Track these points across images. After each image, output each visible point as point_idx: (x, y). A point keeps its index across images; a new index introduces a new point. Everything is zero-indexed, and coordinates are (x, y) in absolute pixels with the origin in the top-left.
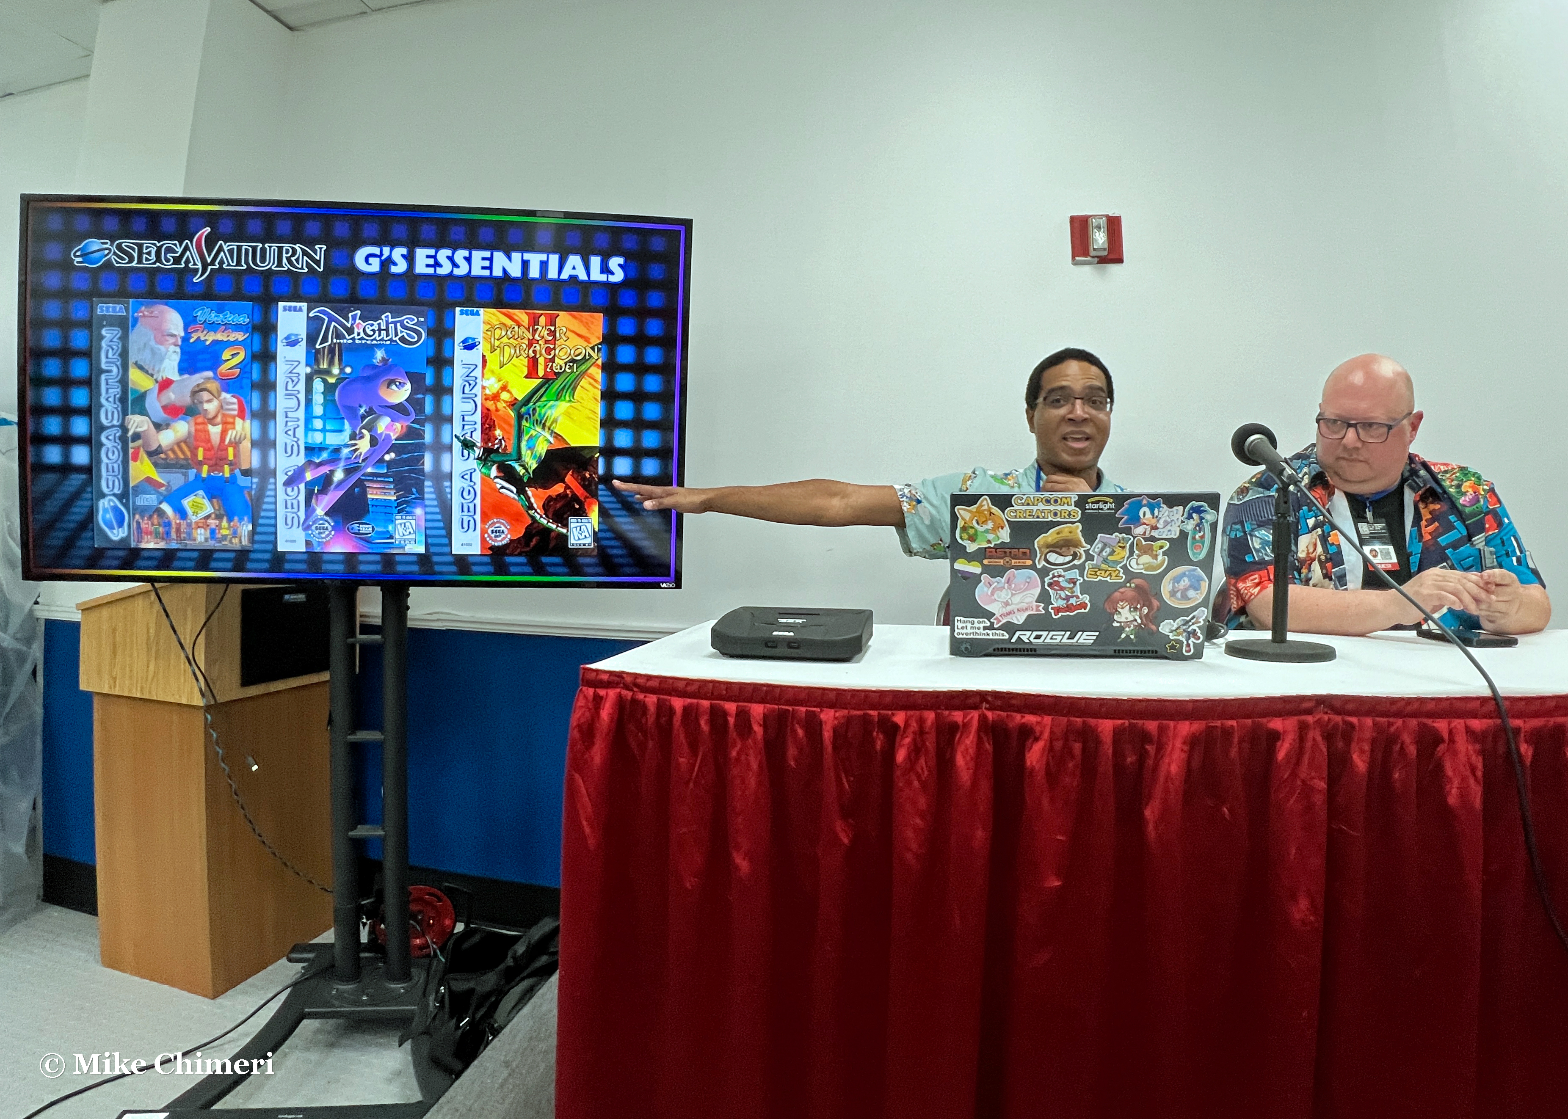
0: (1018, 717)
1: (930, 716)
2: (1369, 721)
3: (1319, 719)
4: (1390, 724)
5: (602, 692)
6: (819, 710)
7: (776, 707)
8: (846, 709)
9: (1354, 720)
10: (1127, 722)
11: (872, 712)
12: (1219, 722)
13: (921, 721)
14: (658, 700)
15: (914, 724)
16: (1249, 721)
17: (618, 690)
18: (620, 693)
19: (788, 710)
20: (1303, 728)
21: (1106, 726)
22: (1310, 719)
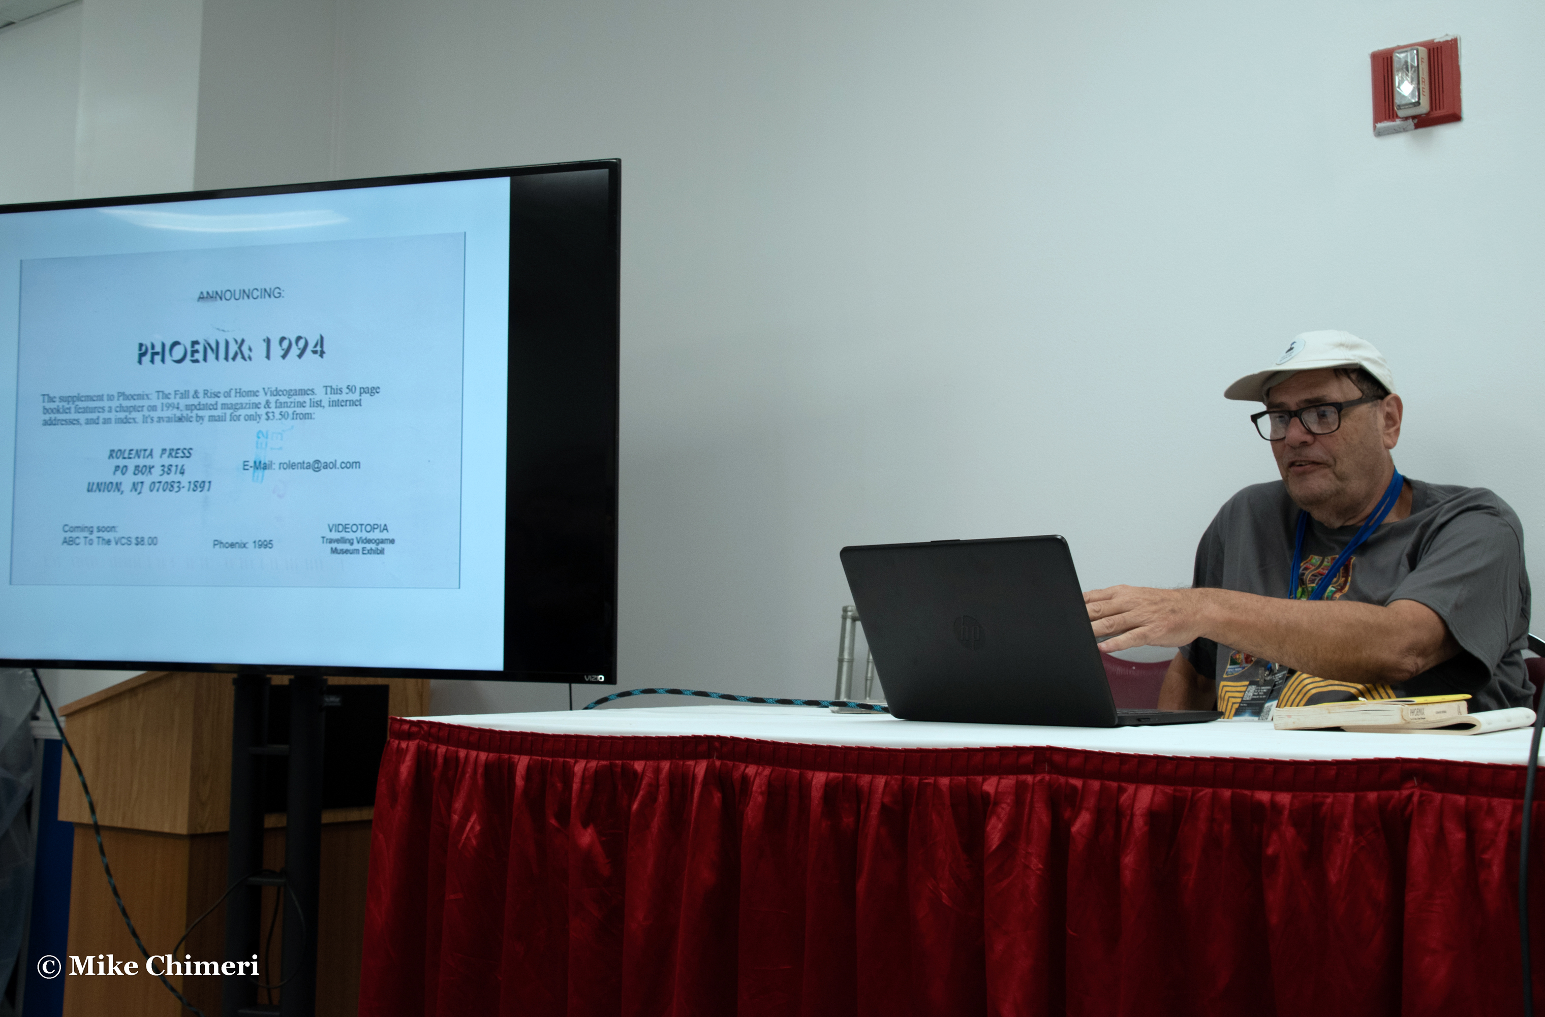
0: (743, 767)
1: (666, 765)
2: (1096, 785)
3: (1042, 781)
4: (1121, 790)
5: (404, 745)
6: (572, 761)
7: (540, 758)
8: (594, 758)
9: (1078, 783)
10: (841, 775)
11: (617, 762)
12: (933, 778)
13: (657, 771)
14: (447, 750)
15: (649, 774)
16: (963, 779)
17: (416, 742)
18: (418, 744)
19: (548, 761)
20: (1021, 788)
21: (819, 778)
22: (1030, 779)
